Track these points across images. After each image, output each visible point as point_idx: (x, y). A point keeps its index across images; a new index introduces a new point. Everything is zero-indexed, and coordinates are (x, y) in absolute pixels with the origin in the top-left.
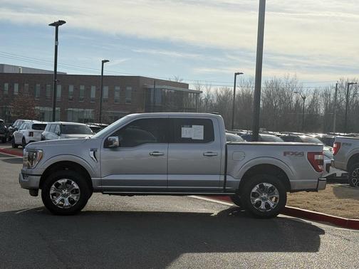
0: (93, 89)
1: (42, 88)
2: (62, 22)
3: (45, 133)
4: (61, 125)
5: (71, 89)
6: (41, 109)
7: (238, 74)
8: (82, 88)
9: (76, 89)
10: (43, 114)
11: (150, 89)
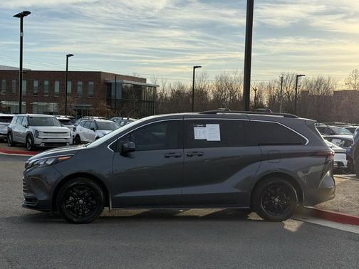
0: (57, 84)
1: (8, 83)
2: (26, 13)
3: (11, 125)
4: (28, 117)
5: (36, 84)
6: (7, 103)
7: (197, 67)
8: (46, 83)
9: (41, 84)
10: (9, 108)
11: (111, 83)
